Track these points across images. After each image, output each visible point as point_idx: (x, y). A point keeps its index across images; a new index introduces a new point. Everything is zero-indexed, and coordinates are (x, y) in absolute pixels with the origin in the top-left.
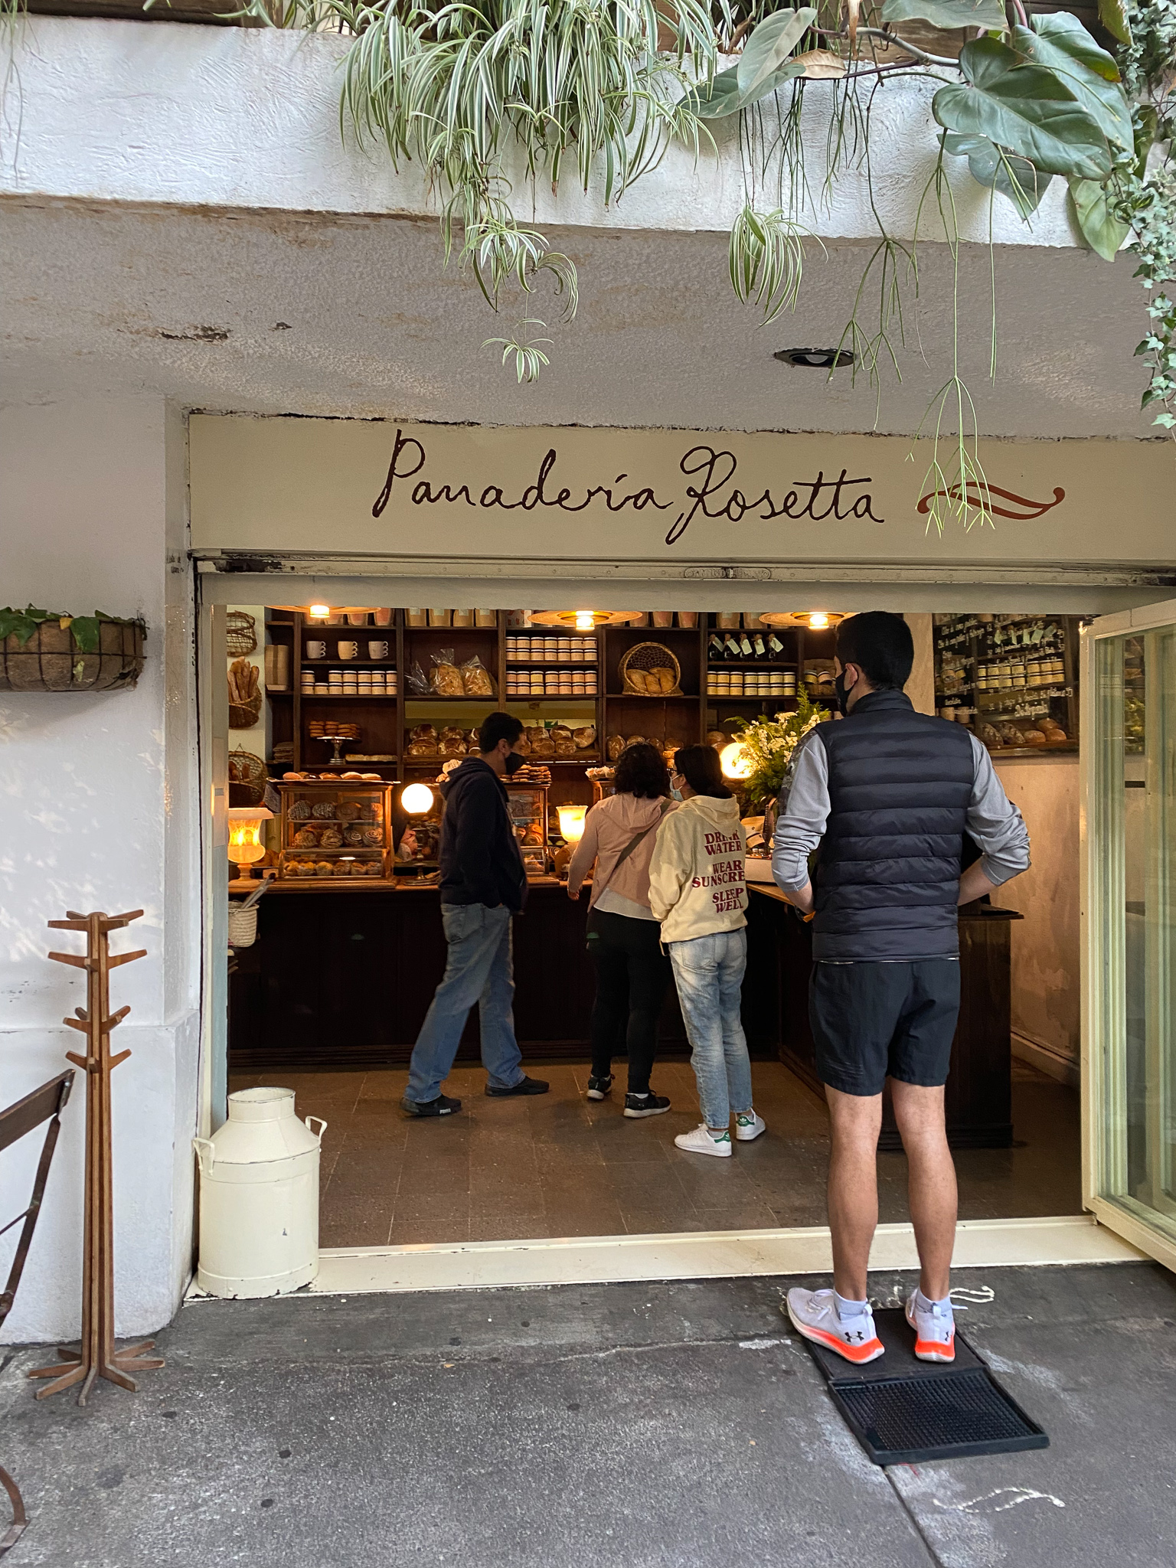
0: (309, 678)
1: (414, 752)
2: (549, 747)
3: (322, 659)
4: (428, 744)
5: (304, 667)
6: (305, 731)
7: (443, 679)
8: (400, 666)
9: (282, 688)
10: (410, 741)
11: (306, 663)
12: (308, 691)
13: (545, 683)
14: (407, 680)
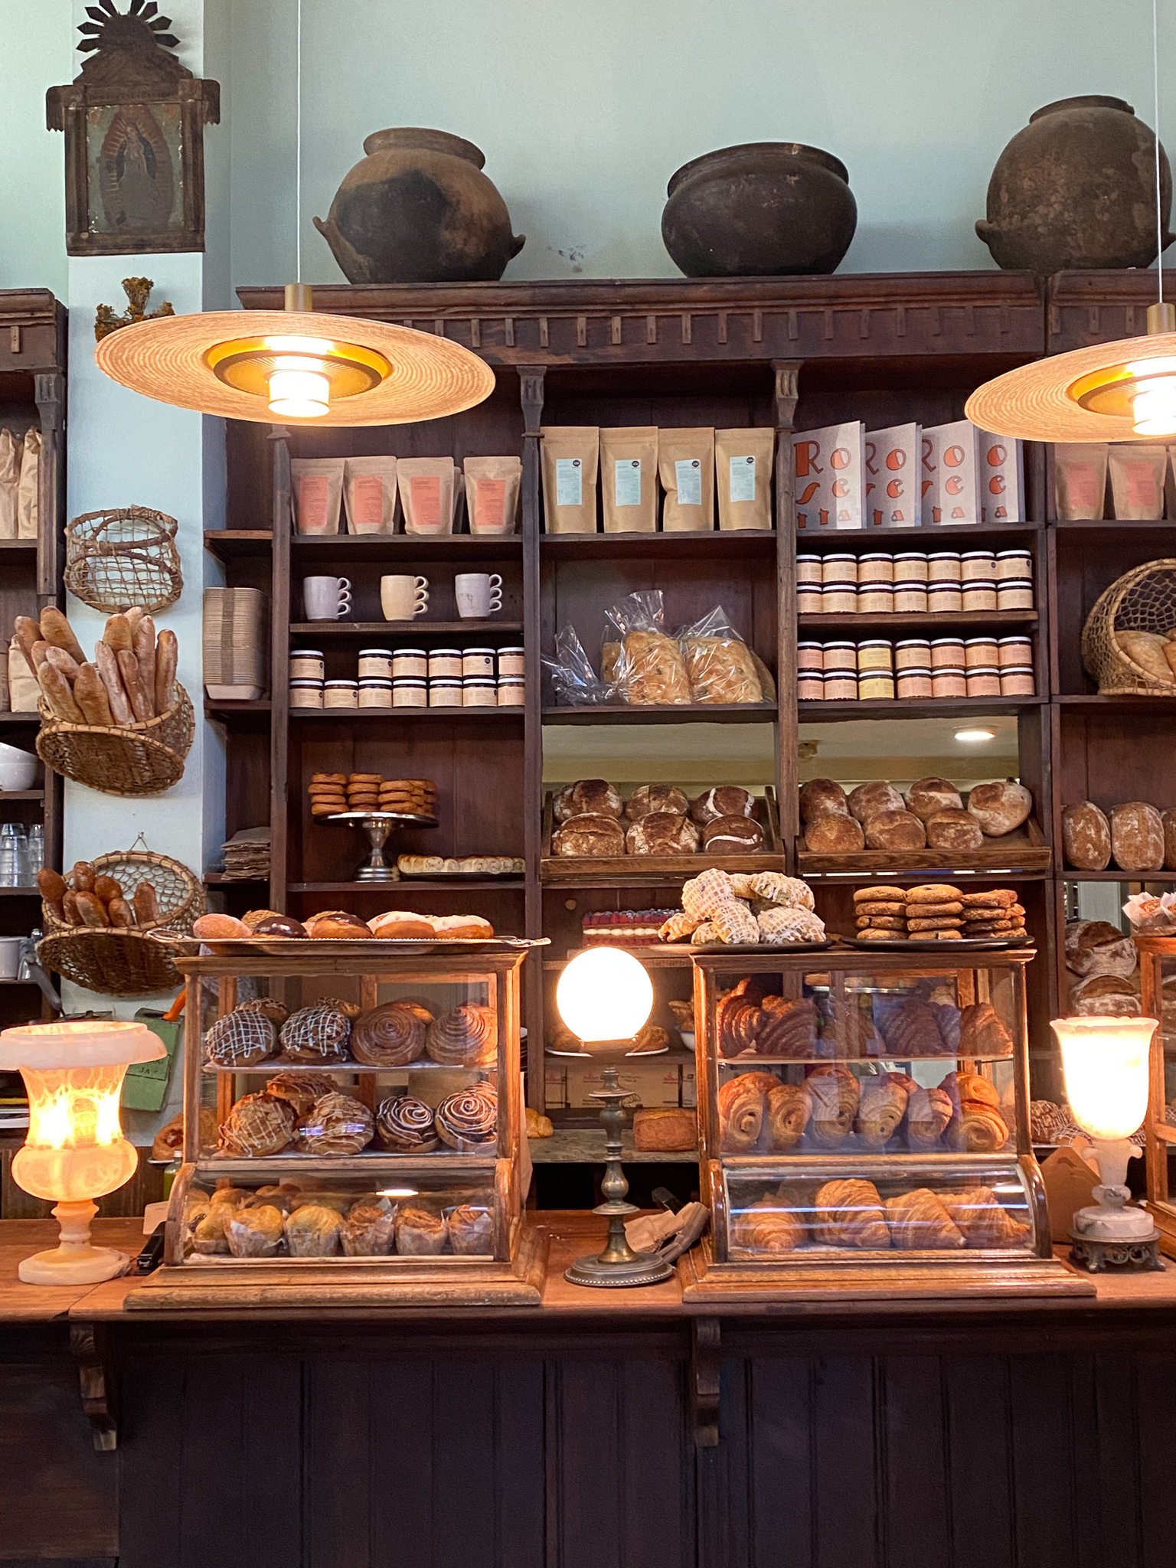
0: (310, 666)
1: (568, 849)
2: (914, 835)
3: (341, 619)
4: (603, 829)
5: (299, 641)
6: (297, 800)
7: (639, 665)
8: (533, 634)
9: (242, 692)
10: (557, 822)
11: (301, 628)
12: (308, 700)
13: (895, 671)
14: (546, 672)
